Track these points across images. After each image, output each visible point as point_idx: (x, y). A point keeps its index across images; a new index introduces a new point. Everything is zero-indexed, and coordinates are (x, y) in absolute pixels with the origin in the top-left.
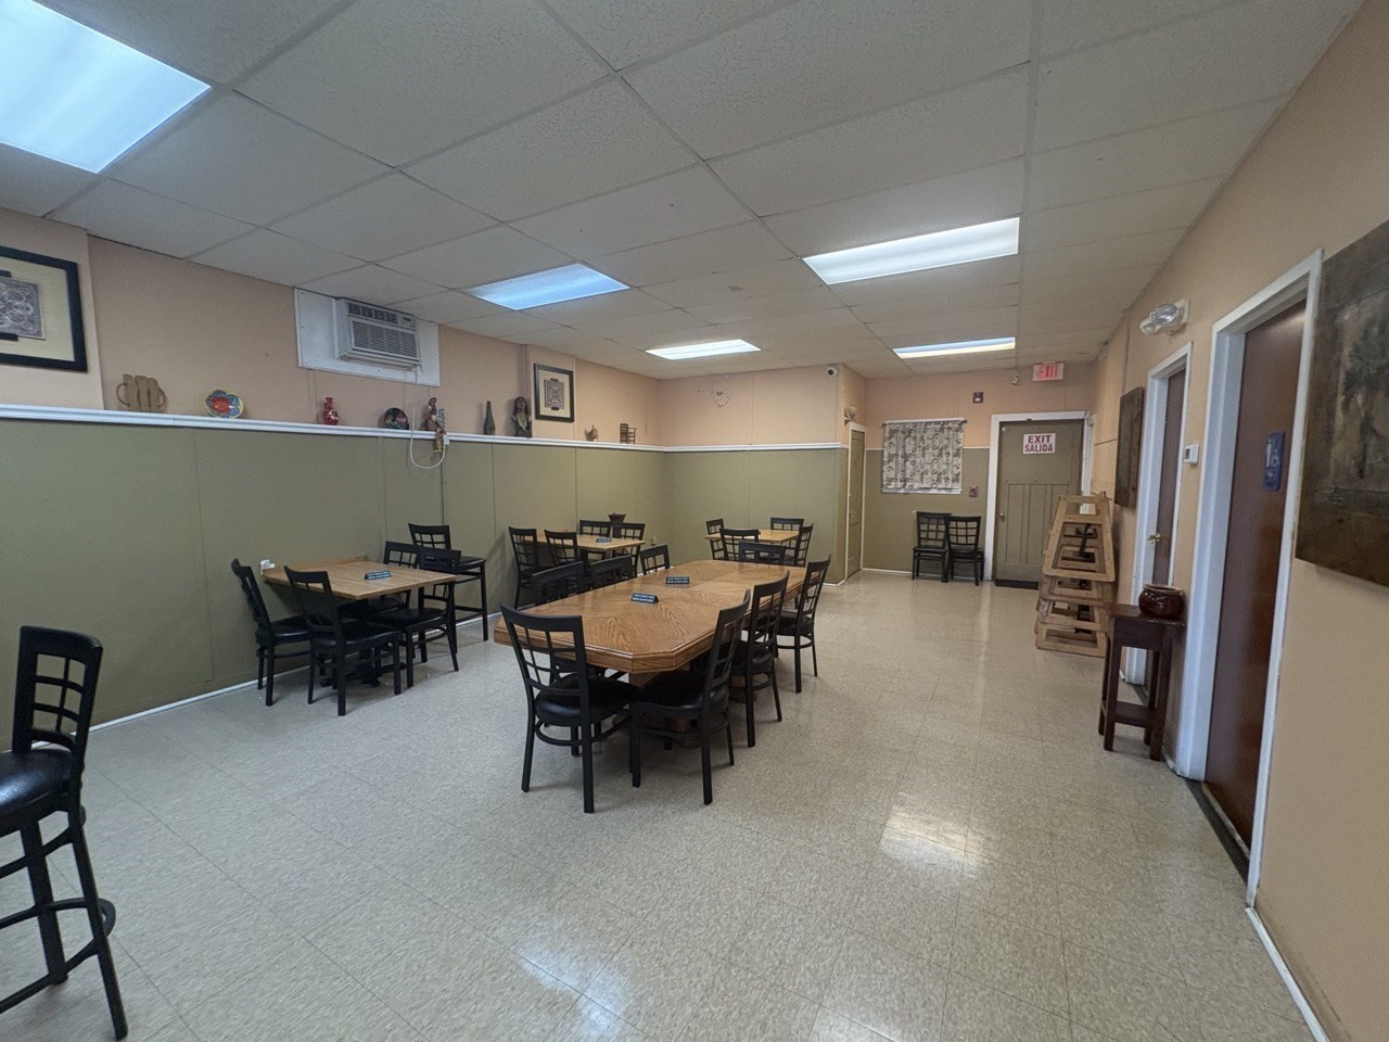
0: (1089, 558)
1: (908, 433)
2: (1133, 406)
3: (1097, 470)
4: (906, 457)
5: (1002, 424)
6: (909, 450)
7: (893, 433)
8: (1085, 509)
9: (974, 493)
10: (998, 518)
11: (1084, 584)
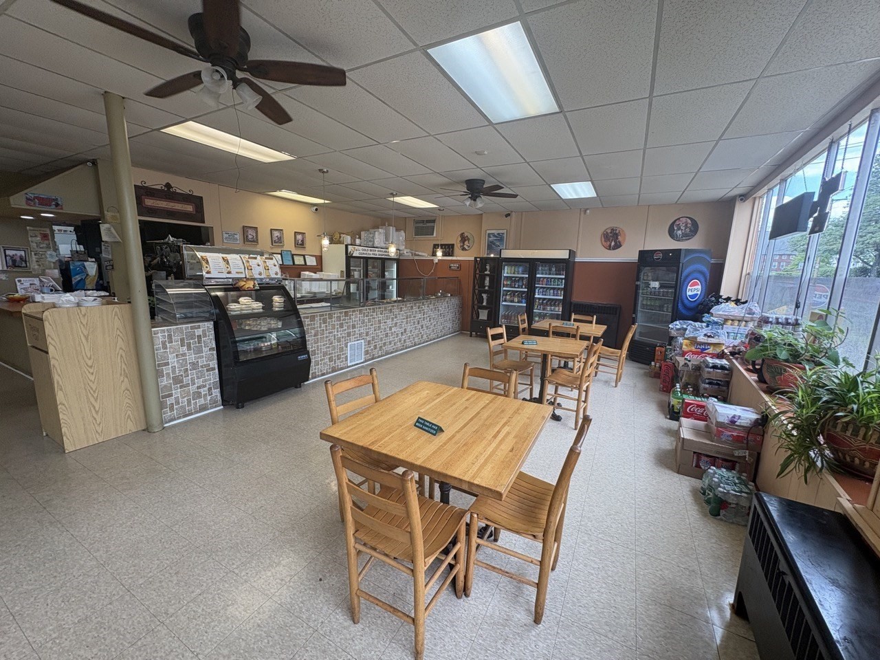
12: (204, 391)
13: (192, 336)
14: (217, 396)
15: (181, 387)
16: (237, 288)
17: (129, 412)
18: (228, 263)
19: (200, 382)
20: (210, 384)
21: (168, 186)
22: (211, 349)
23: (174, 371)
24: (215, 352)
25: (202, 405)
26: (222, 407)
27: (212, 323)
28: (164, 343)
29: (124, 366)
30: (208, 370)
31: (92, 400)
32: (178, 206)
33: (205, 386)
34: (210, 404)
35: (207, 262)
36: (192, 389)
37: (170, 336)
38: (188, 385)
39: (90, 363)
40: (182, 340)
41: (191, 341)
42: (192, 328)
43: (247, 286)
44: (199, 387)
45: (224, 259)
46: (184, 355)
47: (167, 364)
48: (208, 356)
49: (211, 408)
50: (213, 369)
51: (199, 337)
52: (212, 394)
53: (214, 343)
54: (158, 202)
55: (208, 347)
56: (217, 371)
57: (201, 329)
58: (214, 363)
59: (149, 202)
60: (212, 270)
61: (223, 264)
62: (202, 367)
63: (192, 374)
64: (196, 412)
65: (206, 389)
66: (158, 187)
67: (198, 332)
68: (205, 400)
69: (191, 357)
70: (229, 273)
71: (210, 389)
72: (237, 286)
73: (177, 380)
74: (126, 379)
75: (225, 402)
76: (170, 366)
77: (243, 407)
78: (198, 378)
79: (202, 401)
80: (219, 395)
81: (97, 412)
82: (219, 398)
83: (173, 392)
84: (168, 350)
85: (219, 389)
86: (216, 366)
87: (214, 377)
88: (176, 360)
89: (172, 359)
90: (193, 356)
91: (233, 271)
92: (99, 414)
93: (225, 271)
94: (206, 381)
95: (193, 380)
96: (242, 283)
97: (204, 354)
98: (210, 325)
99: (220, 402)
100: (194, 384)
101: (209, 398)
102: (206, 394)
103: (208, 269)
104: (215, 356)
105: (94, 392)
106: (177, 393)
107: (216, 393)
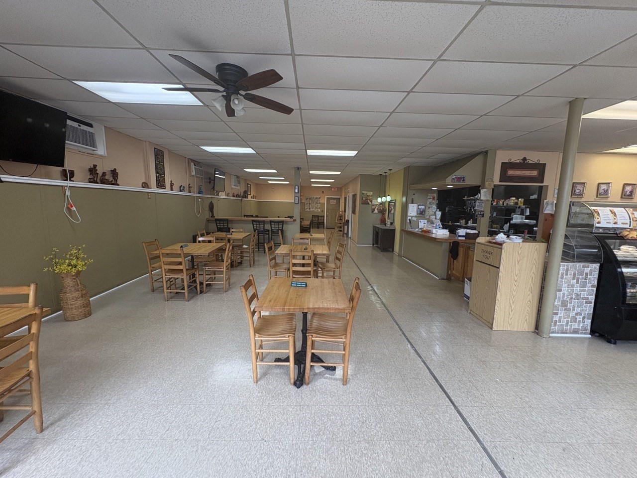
0: (341, 220)
1: (310, 199)
2: (345, 198)
3: (342, 208)
4: (310, 204)
5: (327, 198)
6: (310, 202)
7: (307, 198)
8: (341, 213)
9: (322, 211)
10: (327, 216)
11: (341, 223)
12: (579, 318)
13: (581, 273)
14: (588, 325)
15: (565, 310)
16: (622, 237)
17: (527, 317)
18: (615, 215)
19: (578, 310)
20: (585, 314)
21: (525, 159)
22: (593, 286)
23: (563, 297)
24: (595, 289)
25: (576, 328)
26: (590, 336)
27: (599, 264)
28: (562, 275)
29: (532, 285)
30: (586, 302)
31: (511, 302)
32: (527, 173)
33: (581, 314)
34: (581, 330)
35: (598, 214)
36: (572, 313)
37: (567, 270)
38: (569, 310)
39: (516, 278)
40: (574, 274)
41: (580, 277)
42: (584, 266)
43: (630, 236)
44: (577, 314)
45: (613, 212)
46: (573, 286)
47: (560, 290)
48: (589, 292)
49: (582, 333)
50: (590, 302)
51: (587, 274)
52: (584, 322)
53: (596, 281)
54: (516, 172)
55: (591, 283)
56: (592, 305)
57: (589, 269)
58: (592, 298)
59: (511, 173)
60: (602, 221)
61: (611, 216)
62: (583, 298)
63: (575, 302)
64: (571, 333)
65: (581, 317)
66: (518, 161)
67: (587, 270)
68: (579, 325)
69: (577, 289)
70: (615, 223)
71: (584, 318)
72: (621, 235)
73: (564, 304)
74: (531, 294)
75: (593, 332)
76: (562, 292)
77: (615, 343)
78: (578, 307)
79: (575, 326)
80: (589, 325)
81: (512, 311)
82: (589, 327)
83: (559, 312)
84: (563, 280)
85: (590, 320)
86: (593, 301)
87: (589, 309)
88: (567, 288)
89: (565, 288)
90: (579, 288)
91: (620, 222)
92: (513, 312)
93: (612, 221)
94: (583, 310)
95: (574, 306)
96: (625, 233)
97: (586, 289)
98: (597, 266)
99: (589, 331)
100: (574, 310)
101: (581, 324)
102: (580, 321)
103: (599, 220)
104: (595, 292)
105: (514, 297)
106: (561, 313)
107: (588, 322)
